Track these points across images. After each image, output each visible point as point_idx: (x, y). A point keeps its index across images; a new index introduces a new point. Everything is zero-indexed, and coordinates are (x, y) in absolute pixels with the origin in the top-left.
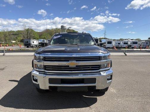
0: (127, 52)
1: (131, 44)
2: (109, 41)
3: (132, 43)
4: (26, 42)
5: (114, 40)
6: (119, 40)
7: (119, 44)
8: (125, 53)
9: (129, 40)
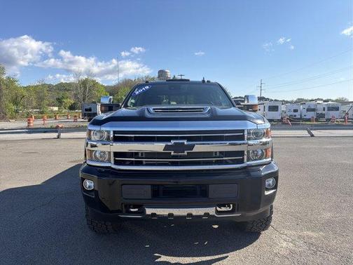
0: (315, 130)
1: (324, 112)
2: (272, 104)
3: (326, 109)
4: (86, 110)
5: (284, 102)
6: (296, 102)
7: (296, 111)
8: (309, 132)
9: (318, 102)
